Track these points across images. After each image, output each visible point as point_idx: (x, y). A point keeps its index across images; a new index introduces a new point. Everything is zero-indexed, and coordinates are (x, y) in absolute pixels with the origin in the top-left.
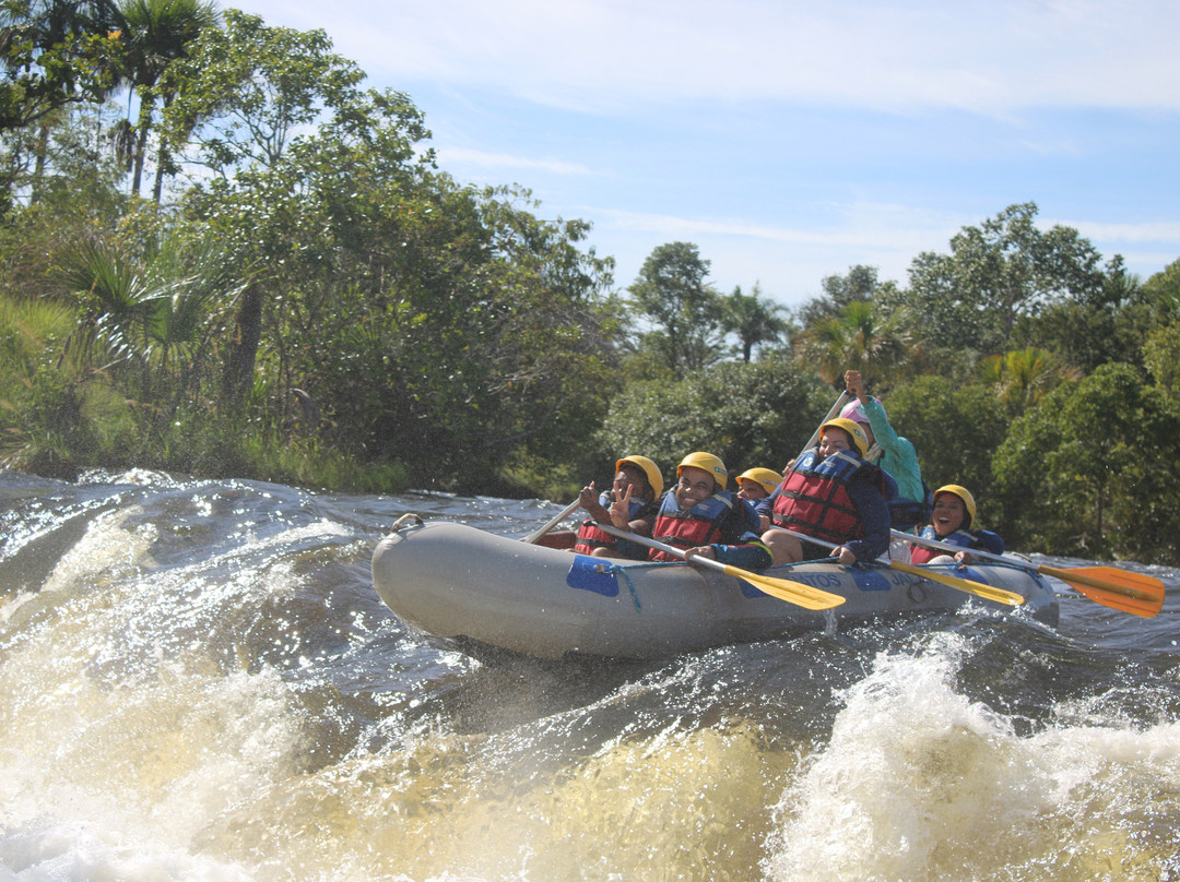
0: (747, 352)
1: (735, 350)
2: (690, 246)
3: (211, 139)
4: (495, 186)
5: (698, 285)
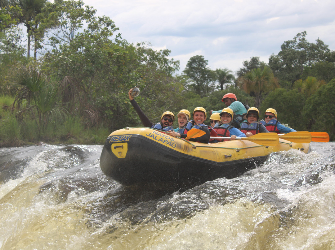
0: (222, 87)
1: (218, 87)
2: (201, 56)
3: (51, 37)
4: (140, 43)
5: (205, 68)
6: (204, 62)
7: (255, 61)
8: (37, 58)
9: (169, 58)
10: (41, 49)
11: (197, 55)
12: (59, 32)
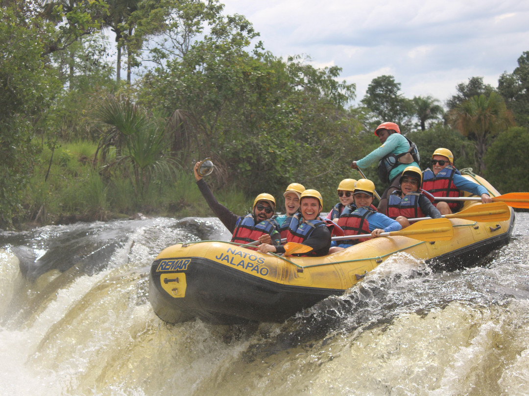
0: (423, 125)
1: (416, 126)
2: (390, 77)
3: (154, 48)
4: (292, 56)
5: (395, 95)
6: (395, 85)
7: (475, 83)
8: (132, 82)
9: (339, 80)
10: (138, 67)
11: (383, 75)
12: (166, 40)
